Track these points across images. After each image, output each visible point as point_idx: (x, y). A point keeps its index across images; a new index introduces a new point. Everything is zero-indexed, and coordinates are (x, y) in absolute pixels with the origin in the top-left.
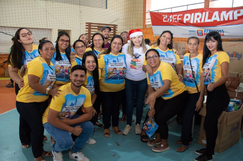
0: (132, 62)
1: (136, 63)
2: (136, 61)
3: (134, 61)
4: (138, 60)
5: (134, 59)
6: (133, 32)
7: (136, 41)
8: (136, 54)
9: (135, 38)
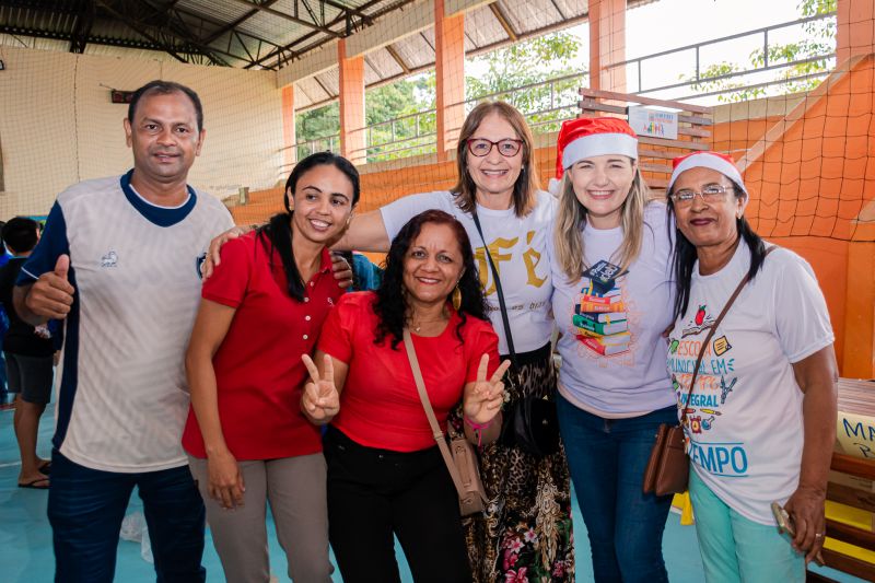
0: (581, 319)
1: (601, 318)
2: (597, 309)
3: (590, 307)
4: (612, 300)
5: (586, 299)
6: (584, 132)
7: (592, 187)
8: (599, 269)
9: (588, 164)
